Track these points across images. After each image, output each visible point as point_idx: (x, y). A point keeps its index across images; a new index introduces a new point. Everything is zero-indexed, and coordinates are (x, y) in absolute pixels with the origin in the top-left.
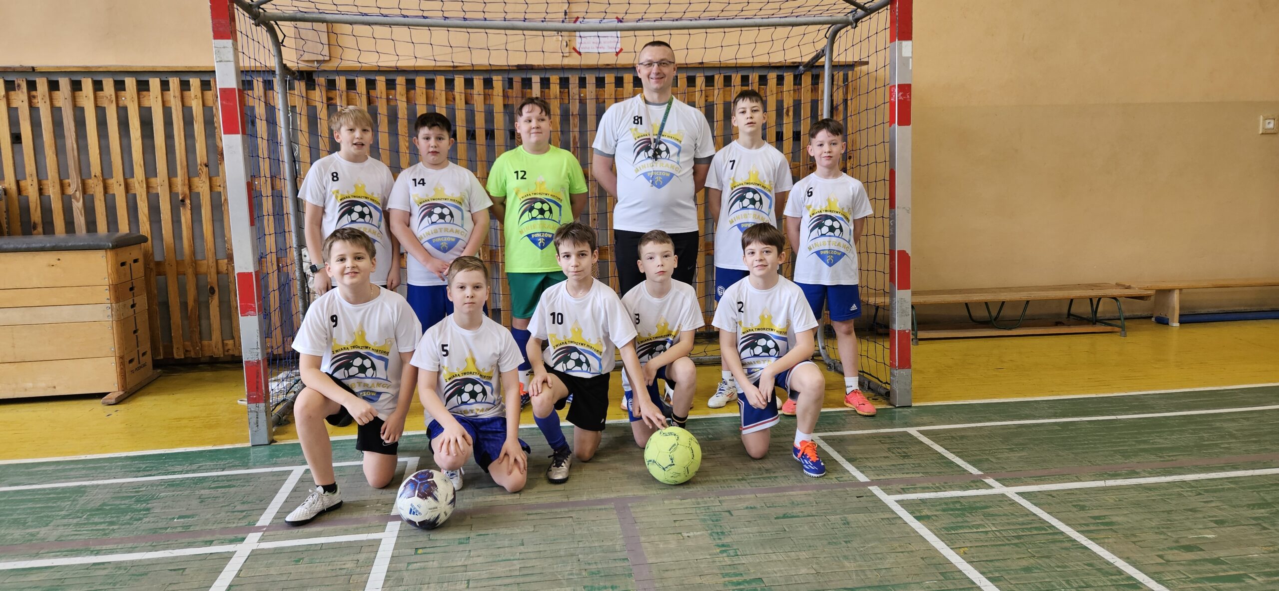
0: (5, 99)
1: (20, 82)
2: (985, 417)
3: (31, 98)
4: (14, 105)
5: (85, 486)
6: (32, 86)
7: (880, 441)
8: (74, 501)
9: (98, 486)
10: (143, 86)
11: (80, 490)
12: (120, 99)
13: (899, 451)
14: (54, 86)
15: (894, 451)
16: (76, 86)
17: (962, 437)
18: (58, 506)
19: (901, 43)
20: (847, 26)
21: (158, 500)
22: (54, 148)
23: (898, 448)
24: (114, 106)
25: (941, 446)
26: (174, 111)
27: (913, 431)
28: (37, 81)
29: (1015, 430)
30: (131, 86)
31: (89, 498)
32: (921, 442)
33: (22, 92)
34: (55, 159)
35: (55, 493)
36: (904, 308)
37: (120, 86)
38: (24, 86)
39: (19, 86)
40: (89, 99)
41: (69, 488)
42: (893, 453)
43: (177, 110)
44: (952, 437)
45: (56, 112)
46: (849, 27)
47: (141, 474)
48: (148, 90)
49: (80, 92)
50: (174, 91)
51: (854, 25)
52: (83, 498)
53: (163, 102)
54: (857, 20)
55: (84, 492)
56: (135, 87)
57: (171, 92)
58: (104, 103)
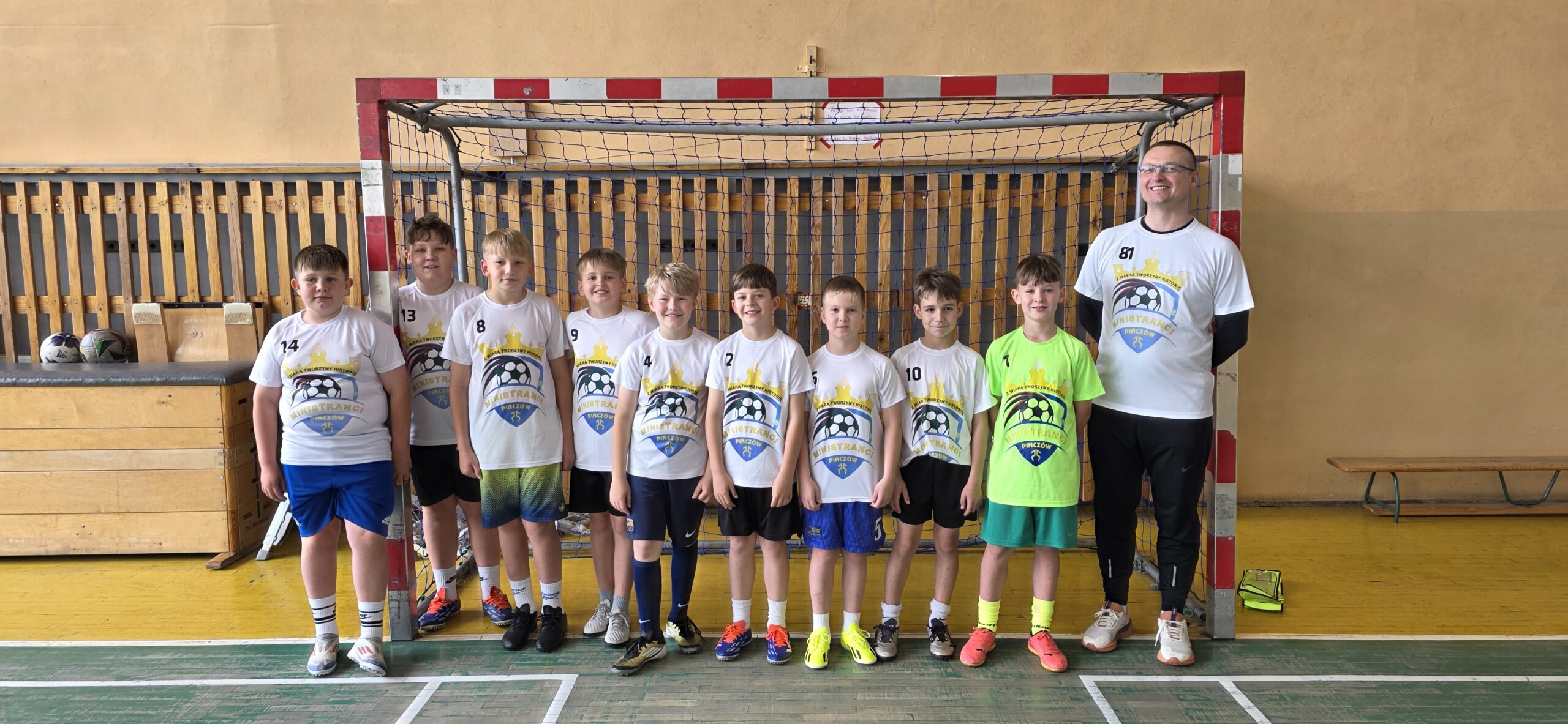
0: (167, 205)
1: (184, 185)
2: (1335, 665)
3: (195, 204)
4: (177, 211)
5: (195, 687)
6: (196, 188)
7: (1178, 695)
8: (176, 708)
9: (209, 687)
10: (315, 189)
11: (186, 693)
12: (290, 205)
13: (1200, 714)
14: (219, 189)
15: (1193, 715)
16: (244, 189)
17: (1295, 698)
18: (158, 715)
19: (1227, 157)
20: (1165, 122)
21: (264, 716)
22: (218, 260)
23: (1200, 710)
24: (283, 212)
25: (1261, 710)
26: (348, 219)
27: (1227, 682)
28: (202, 184)
29: (1374, 692)
30: (302, 190)
31: (194, 704)
32: (1235, 702)
33: (186, 197)
34: (219, 272)
35: (159, 696)
36: (1226, 507)
37: (290, 189)
38: (188, 188)
39: (183, 189)
40: (257, 206)
41: (176, 688)
42: (1192, 718)
43: (351, 218)
44: (1280, 696)
45: (221, 219)
46: (1168, 124)
47: (259, 673)
48: (321, 194)
49: (248, 197)
50: (349, 195)
51: (1173, 122)
52: (188, 704)
53: (337, 208)
54: (1177, 118)
55: (193, 695)
56: (307, 191)
57: (346, 196)
58: (272, 209)
